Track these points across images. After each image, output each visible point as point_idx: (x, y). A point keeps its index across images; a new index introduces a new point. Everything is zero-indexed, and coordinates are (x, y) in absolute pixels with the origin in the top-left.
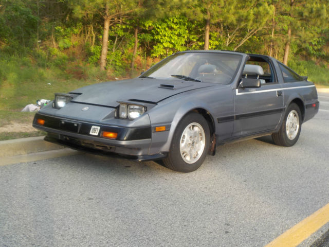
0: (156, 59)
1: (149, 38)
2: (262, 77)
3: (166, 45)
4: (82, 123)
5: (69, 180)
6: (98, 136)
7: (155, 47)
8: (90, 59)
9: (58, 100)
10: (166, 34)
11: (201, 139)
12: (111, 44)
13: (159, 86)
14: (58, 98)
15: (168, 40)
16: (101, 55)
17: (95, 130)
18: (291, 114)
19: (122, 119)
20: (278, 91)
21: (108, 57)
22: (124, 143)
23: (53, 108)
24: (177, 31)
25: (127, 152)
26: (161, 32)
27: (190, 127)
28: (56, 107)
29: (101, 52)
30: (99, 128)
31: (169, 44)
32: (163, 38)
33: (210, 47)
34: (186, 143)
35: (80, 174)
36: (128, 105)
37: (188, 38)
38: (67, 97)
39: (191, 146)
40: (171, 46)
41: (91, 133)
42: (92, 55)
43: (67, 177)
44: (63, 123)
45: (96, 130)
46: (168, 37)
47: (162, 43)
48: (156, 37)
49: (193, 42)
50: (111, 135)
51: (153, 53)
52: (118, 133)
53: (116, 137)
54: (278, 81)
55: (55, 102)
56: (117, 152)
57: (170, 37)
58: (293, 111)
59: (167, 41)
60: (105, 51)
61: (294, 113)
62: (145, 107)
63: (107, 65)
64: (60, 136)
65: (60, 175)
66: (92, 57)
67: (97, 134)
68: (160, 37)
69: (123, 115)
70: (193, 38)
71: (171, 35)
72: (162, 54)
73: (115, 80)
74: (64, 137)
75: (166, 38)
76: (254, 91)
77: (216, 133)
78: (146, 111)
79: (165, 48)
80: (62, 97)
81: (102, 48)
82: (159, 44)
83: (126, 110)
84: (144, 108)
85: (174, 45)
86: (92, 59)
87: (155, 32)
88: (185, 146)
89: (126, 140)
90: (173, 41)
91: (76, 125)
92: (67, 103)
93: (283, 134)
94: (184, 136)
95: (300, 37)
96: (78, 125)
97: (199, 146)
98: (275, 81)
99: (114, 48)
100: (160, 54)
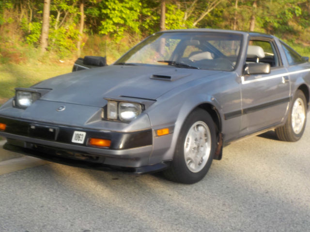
0: (105, 37)
1: (95, 12)
2: (262, 60)
3: (116, 20)
4: (60, 127)
5: (49, 204)
6: (84, 145)
7: (103, 23)
8: (28, 38)
9: (21, 97)
10: (117, 8)
11: (206, 140)
12: (53, 20)
13: (151, 77)
14: (19, 94)
15: (119, 14)
16: (41, 34)
17: (78, 137)
18: (297, 103)
19: (112, 120)
20: (284, 77)
21: (50, 36)
22: (119, 152)
23: (14, 107)
24: (128, 3)
25: (121, 164)
26: (110, 5)
27: (194, 128)
28: (17, 106)
29: (41, 31)
30: (84, 134)
31: (120, 19)
32: (113, 12)
33: (167, 22)
34: (191, 148)
35: (58, 193)
36: (119, 102)
37: (141, 13)
38: (32, 93)
39: (196, 151)
40: (122, 22)
41: (74, 141)
42: (31, 34)
43: (44, 199)
44: (33, 127)
45: (81, 137)
46: (118, 11)
47: (111, 19)
48: (104, 11)
49: (147, 16)
50: (101, 142)
51: (101, 30)
52: (110, 140)
53: (109, 145)
54: (282, 64)
55: (16, 99)
56: (106, 163)
57: (121, 12)
58: (299, 99)
59: (117, 16)
60: (46, 28)
61: (300, 102)
62: (143, 105)
63: (49, 45)
64: (25, 144)
65: (33, 196)
66: (31, 36)
67: (82, 142)
68: (108, 11)
69: (113, 115)
70: (147, 12)
71: (122, 9)
72: (112, 30)
73: (60, 63)
74: (32, 145)
75: (116, 12)
76: (260, 79)
77: (222, 132)
78: (144, 110)
79: (115, 24)
80: (25, 93)
81: (42, 25)
82: (108, 20)
83: (116, 108)
84: (140, 106)
85: (125, 20)
86: (31, 38)
87: (103, 6)
88: (190, 151)
89: (123, 149)
90: (124, 16)
91: (51, 130)
92: (33, 101)
93: (289, 128)
94: (188, 139)
95: (268, 8)
96: (54, 130)
97: (205, 150)
98: (279, 65)
99: (56, 26)
100: (110, 32)
